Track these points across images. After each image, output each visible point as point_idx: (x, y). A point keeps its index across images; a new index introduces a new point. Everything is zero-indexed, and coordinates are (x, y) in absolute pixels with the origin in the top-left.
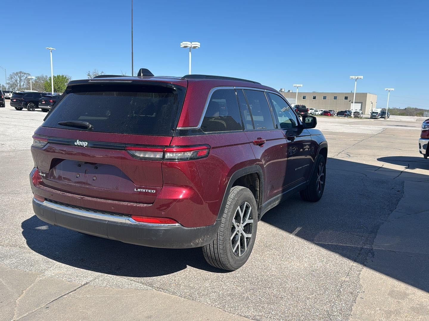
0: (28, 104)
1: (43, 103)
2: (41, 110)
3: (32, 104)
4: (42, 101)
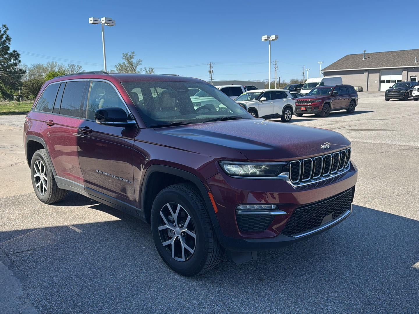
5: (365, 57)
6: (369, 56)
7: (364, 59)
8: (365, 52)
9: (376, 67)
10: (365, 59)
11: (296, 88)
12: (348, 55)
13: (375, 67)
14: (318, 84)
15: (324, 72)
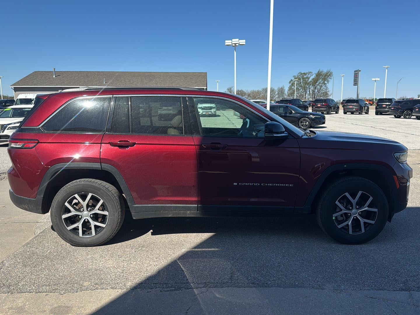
0: (404, 112)
1: (416, 110)
2: (415, 117)
3: (409, 112)
4: (416, 109)
5: (55, 74)
6: (59, 74)
7: (54, 77)
8: (55, 70)
9: (70, 86)
10: (56, 76)
11: (5, 104)
12: (36, 72)
13: (68, 86)
14: (33, 100)
15: (14, 87)
